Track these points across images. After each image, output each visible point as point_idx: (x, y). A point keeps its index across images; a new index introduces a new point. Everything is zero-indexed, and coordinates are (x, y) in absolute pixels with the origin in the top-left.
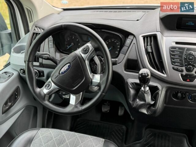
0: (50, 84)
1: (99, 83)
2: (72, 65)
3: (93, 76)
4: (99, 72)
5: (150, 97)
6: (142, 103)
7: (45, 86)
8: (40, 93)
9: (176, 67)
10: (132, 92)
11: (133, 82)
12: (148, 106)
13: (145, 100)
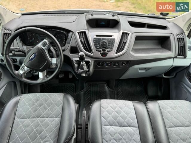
0: (24, 67)
1: (56, 63)
2: (36, 54)
3: (52, 59)
4: (55, 57)
5: (86, 67)
6: (82, 71)
7: (21, 69)
8: (18, 74)
9: (97, 49)
10: (76, 65)
11: (76, 60)
12: (85, 72)
13: (83, 69)
